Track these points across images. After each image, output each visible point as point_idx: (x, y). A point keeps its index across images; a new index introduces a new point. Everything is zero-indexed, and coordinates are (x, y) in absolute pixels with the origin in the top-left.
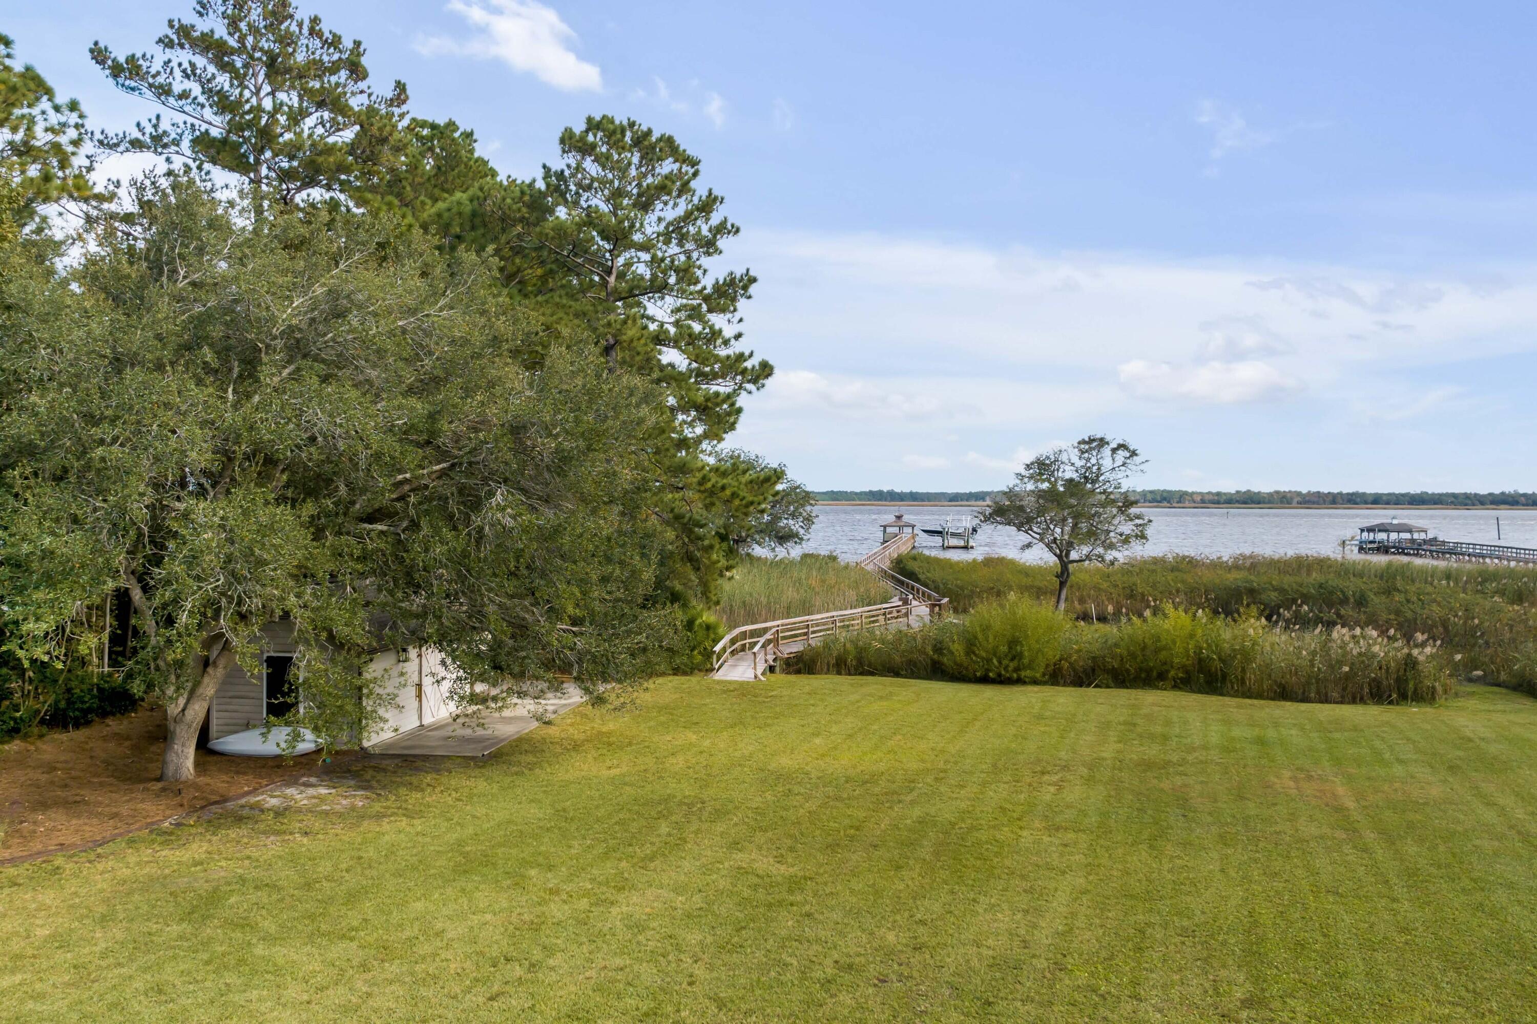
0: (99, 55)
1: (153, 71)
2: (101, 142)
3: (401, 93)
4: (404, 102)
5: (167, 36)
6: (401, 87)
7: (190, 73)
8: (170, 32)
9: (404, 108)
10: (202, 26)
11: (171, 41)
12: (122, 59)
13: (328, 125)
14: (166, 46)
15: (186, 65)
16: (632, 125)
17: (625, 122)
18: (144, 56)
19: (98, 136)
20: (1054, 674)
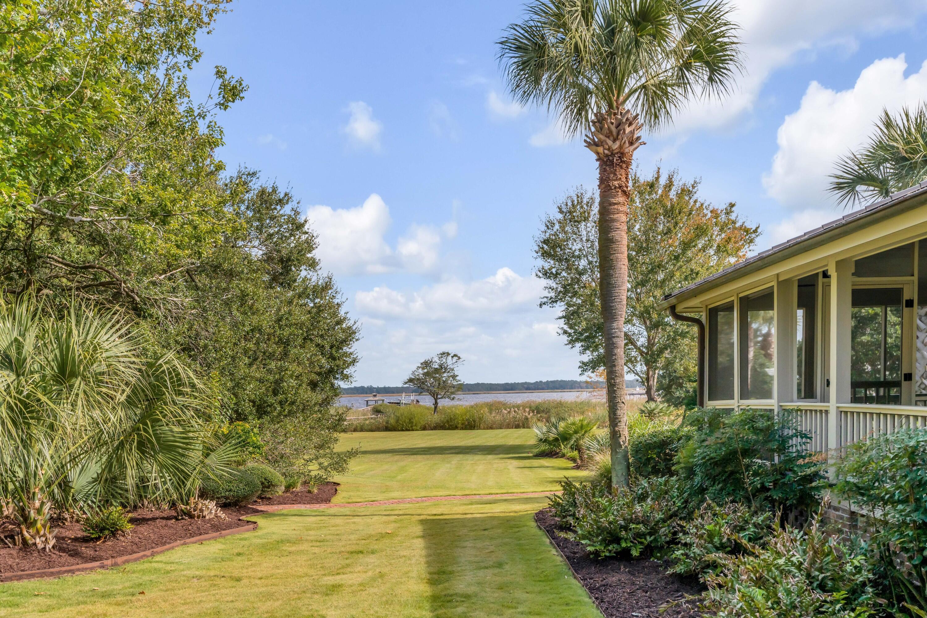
20: (424, 428)
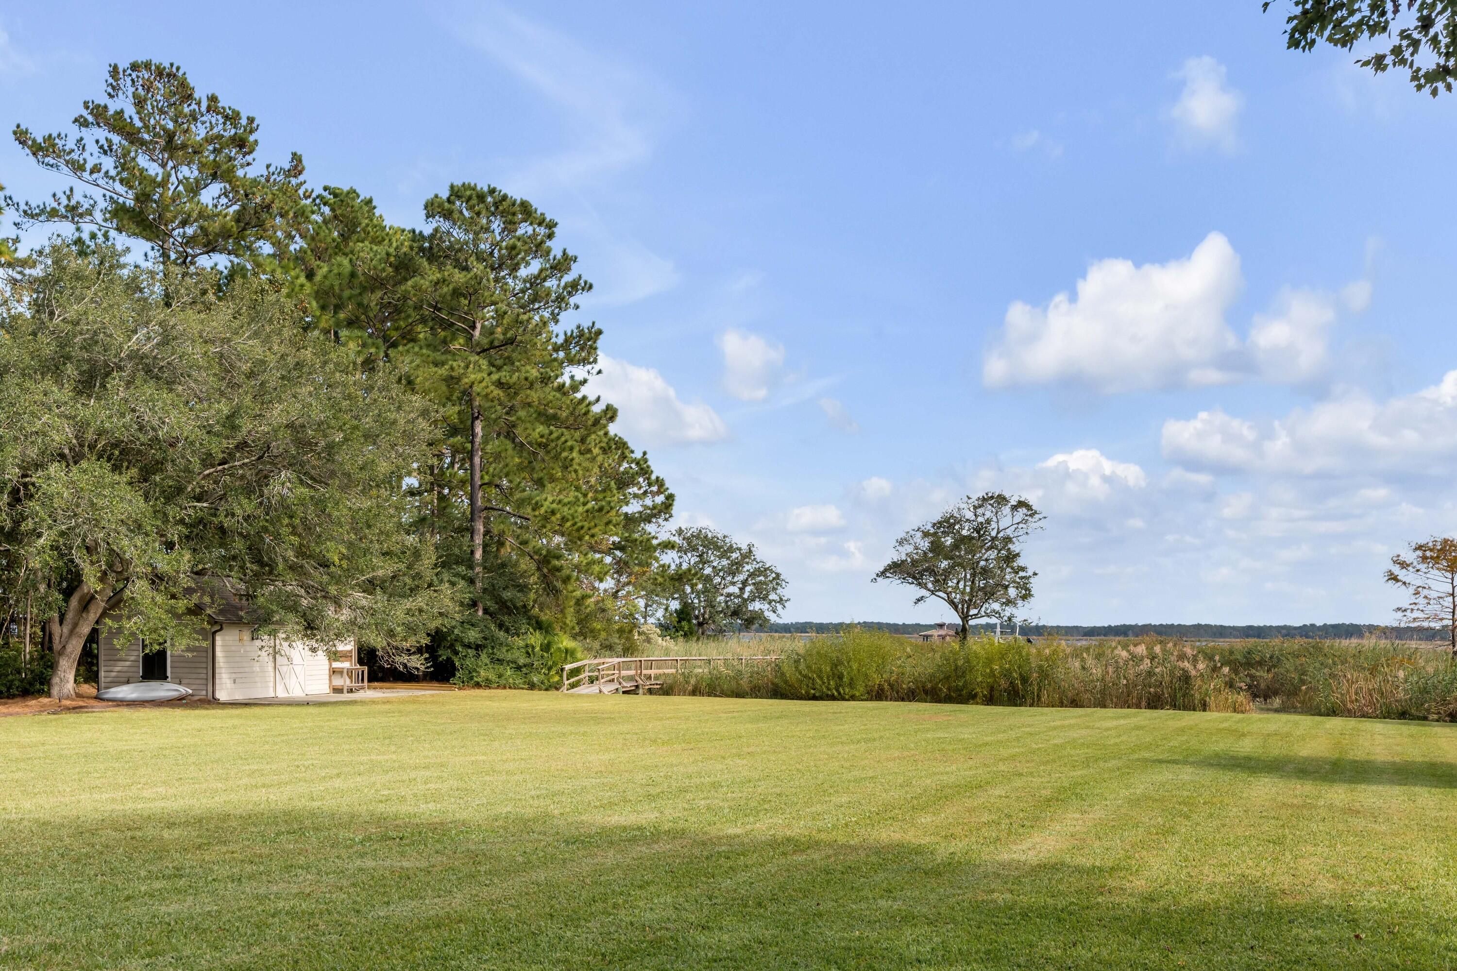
0: (21, 136)
1: (67, 148)
2: (25, 212)
3: (297, 166)
4: (300, 173)
5: (81, 116)
6: (296, 158)
7: (106, 150)
8: (85, 113)
9: (301, 178)
10: (113, 106)
11: (86, 120)
12: (40, 140)
13: (231, 195)
14: (81, 125)
15: (103, 141)
16: (492, 191)
17: (486, 189)
18: (59, 135)
19: (23, 207)
20: (878, 695)
